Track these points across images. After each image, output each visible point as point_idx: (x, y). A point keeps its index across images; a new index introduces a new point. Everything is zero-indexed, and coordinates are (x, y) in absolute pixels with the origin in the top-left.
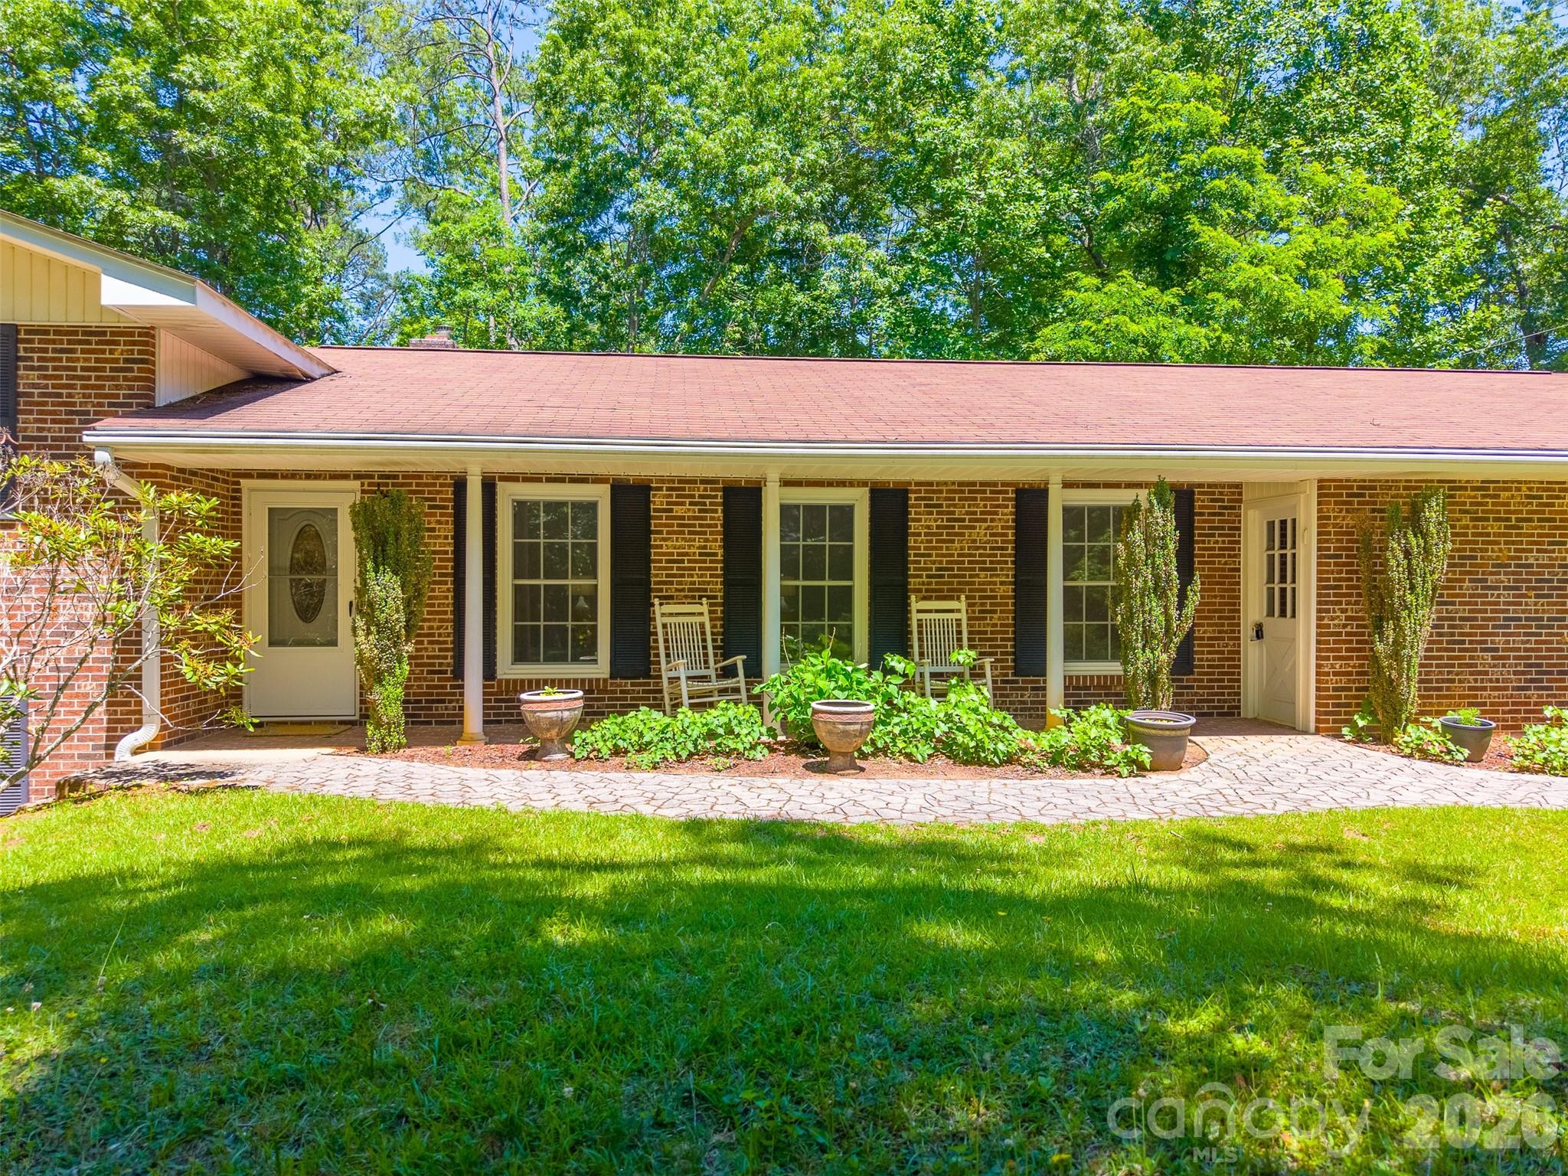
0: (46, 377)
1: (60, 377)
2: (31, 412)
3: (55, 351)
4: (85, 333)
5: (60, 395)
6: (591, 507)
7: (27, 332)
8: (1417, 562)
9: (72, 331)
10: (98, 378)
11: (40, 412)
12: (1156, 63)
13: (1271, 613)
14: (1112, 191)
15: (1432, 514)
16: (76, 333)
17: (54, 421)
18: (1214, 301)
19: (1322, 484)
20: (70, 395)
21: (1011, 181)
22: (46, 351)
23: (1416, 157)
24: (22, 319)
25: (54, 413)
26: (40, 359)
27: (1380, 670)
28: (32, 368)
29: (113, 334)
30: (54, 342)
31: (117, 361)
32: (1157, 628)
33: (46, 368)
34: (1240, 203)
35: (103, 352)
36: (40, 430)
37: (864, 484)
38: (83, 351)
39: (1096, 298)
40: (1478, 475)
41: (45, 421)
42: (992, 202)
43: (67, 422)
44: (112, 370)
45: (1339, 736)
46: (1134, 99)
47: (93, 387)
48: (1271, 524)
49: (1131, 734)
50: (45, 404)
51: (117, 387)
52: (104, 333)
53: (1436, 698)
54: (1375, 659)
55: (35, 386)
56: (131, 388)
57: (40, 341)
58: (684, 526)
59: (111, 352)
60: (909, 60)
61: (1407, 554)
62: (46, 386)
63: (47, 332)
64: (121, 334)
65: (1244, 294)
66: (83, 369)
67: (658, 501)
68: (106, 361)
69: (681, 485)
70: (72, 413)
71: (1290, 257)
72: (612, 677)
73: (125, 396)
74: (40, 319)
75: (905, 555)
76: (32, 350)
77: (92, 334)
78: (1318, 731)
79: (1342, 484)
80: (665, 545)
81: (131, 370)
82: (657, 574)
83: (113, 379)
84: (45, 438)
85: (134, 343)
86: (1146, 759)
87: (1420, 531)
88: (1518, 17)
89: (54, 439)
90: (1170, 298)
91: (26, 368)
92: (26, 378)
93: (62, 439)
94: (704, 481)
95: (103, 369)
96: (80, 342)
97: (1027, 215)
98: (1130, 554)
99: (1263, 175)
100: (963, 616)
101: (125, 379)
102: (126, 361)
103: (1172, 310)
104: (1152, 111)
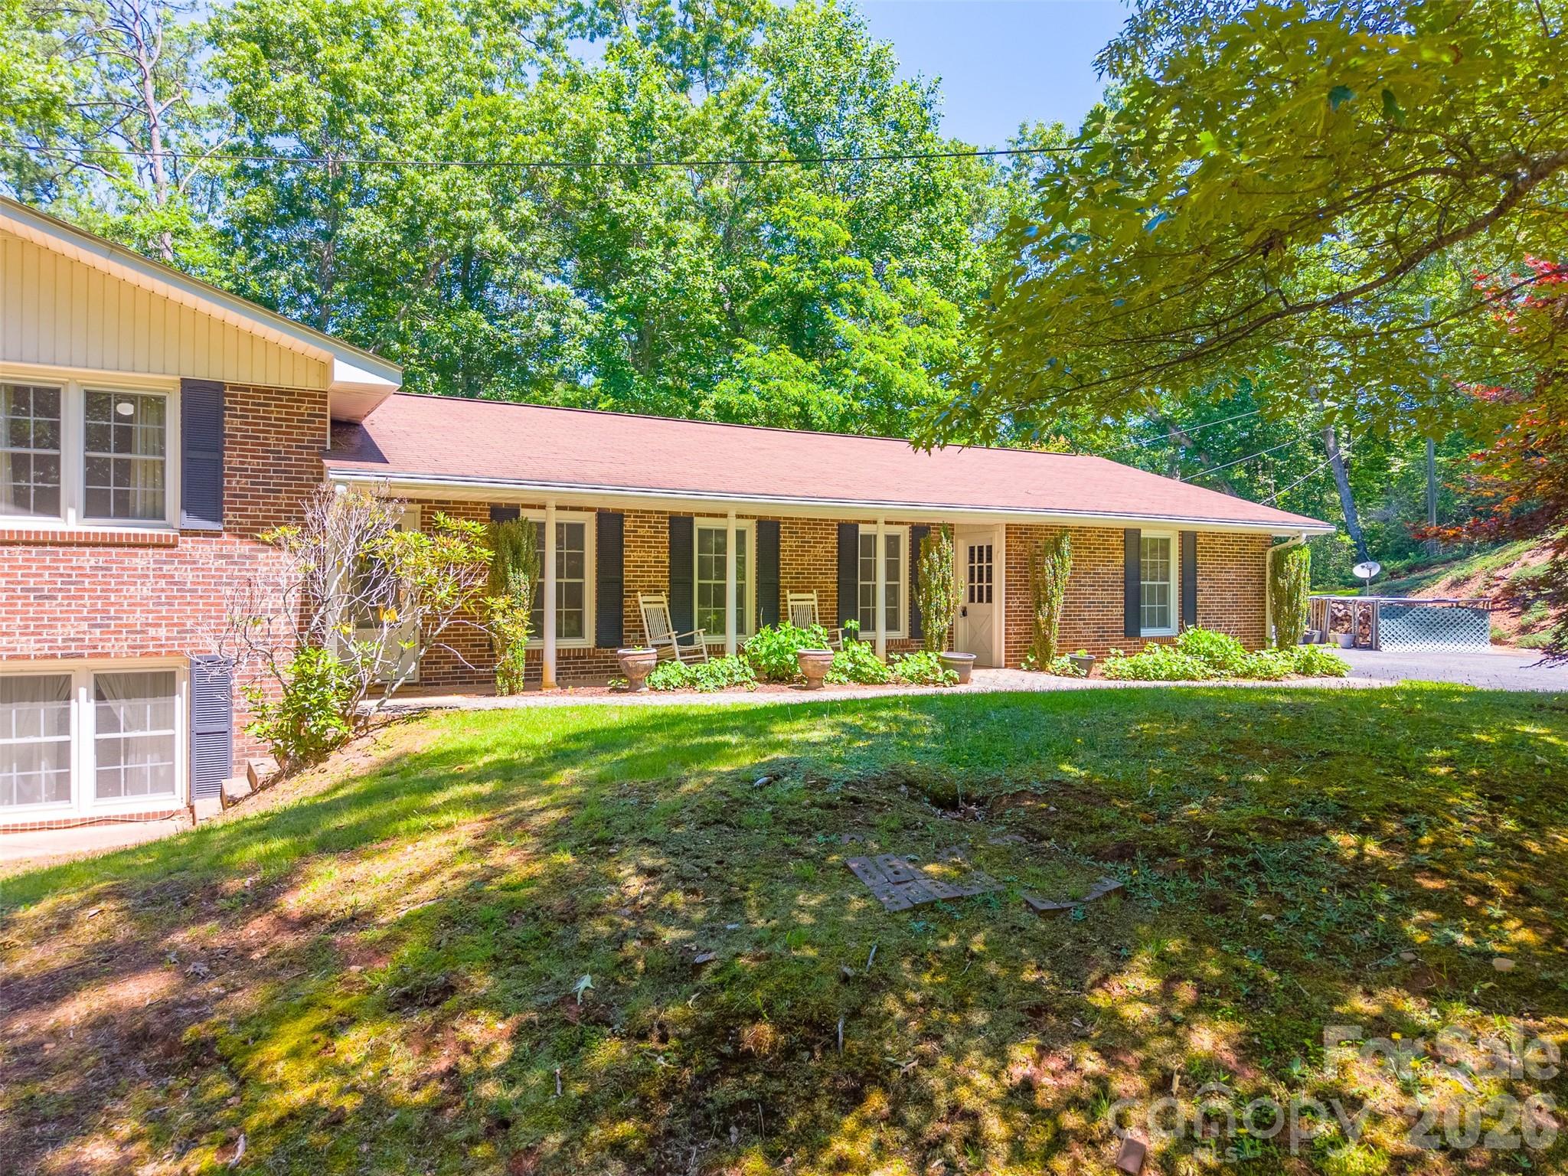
0: (247, 424)
1: (258, 424)
2: (235, 449)
3: (254, 404)
4: (278, 393)
5: (258, 438)
6: (580, 528)
7: (232, 389)
8: (1059, 571)
9: (267, 390)
10: (287, 427)
11: (242, 450)
12: (799, 184)
13: (972, 600)
14: (768, 278)
15: (1065, 546)
16: (270, 392)
17: (253, 457)
18: (846, 376)
19: (1008, 527)
20: (266, 438)
21: (694, 259)
22: (247, 404)
23: (963, 279)
24: (230, 377)
25: (254, 451)
26: (242, 410)
27: (1039, 630)
28: (236, 416)
29: (299, 394)
30: (253, 397)
31: (302, 414)
32: (943, 607)
33: (247, 417)
34: (858, 302)
35: (292, 407)
36: (242, 463)
37: (754, 517)
38: (276, 406)
39: (757, 361)
40: (1077, 523)
41: (246, 457)
42: (679, 275)
43: (263, 458)
44: (299, 421)
45: (1020, 668)
46: (785, 209)
47: (284, 433)
48: (972, 549)
49: (945, 666)
50: (246, 444)
51: (303, 434)
52: (293, 394)
53: (1064, 647)
54: (1037, 623)
55: (237, 430)
56: (313, 435)
57: (242, 396)
58: (644, 542)
59: (298, 408)
60: (605, 144)
61: (1054, 567)
62: (247, 431)
63: (248, 390)
64: (307, 395)
65: (865, 371)
66: (276, 419)
67: (628, 525)
68: (294, 414)
69: (642, 515)
70: (268, 451)
71: (896, 351)
72: (598, 646)
73: (309, 441)
74: (244, 380)
75: (778, 564)
76: (236, 403)
77: (283, 393)
78: (1006, 666)
79: (1018, 527)
80: (632, 555)
81: (314, 422)
82: (628, 575)
83: (299, 428)
84: (246, 470)
85: (316, 402)
86: (957, 676)
87: (1059, 554)
88: (1009, 174)
89: (253, 470)
90: (812, 367)
91: (230, 416)
92: (231, 424)
93: (260, 471)
94: (657, 512)
95: (292, 420)
96: (274, 399)
97: (706, 286)
98: (931, 566)
99: (872, 282)
100: (815, 603)
101: (309, 428)
102: (309, 415)
103: (812, 378)
104: (798, 220)
